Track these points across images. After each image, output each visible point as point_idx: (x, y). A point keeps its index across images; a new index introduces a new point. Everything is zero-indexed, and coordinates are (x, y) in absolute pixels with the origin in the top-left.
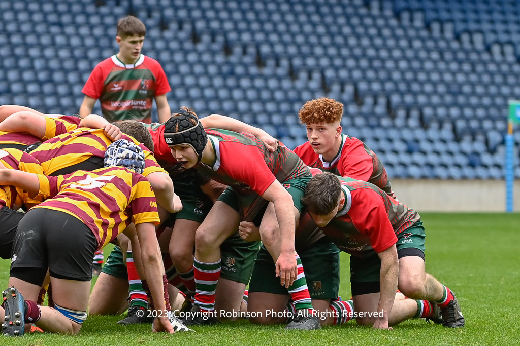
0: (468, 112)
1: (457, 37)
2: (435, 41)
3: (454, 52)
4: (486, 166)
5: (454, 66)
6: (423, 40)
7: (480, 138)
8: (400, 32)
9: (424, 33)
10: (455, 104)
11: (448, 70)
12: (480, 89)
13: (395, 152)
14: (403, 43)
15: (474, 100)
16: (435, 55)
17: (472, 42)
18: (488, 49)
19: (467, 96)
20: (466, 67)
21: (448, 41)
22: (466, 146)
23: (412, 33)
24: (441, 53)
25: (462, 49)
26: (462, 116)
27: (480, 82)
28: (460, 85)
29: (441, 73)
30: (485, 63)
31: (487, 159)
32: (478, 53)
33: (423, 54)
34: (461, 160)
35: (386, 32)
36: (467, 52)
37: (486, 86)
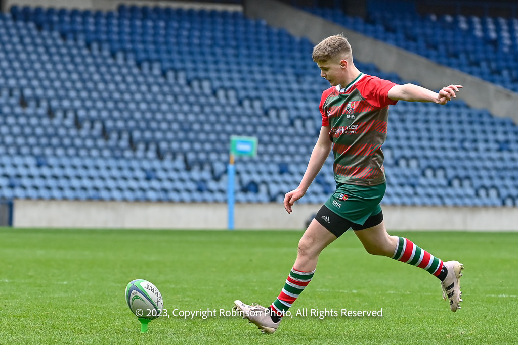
0: (197, 146)
1: (189, 83)
2: (170, 86)
3: (186, 96)
4: (211, 191)
5: (186, 108)
6: (160, 85)
7: (207, 167)
8: (140, 79)
9: (161, 80)
10: (187, 139)
11: (182, 111)
12: (207, 127)
13: (136, 179)
14: (144, 88)
15: (202, 136)
16: (170, 99)
17: (201, 87)
18: (214, 93)
19: (197, 133)
20: (196, 109)
21: (181, 87)
22: (196, 174)
23: (151, 80)
24: (175, 96)
25: (193, 93)
26: (192, 150)
27: (208, 121)
28: (191, 124)
29: (175, 113)
30: (211, 105)
31: (212, 185)
32: (206, 96)
33: (160, 98)
34: (191, 186)
35: (130, 79)
36: (197, 96)
37: (213, 124)
